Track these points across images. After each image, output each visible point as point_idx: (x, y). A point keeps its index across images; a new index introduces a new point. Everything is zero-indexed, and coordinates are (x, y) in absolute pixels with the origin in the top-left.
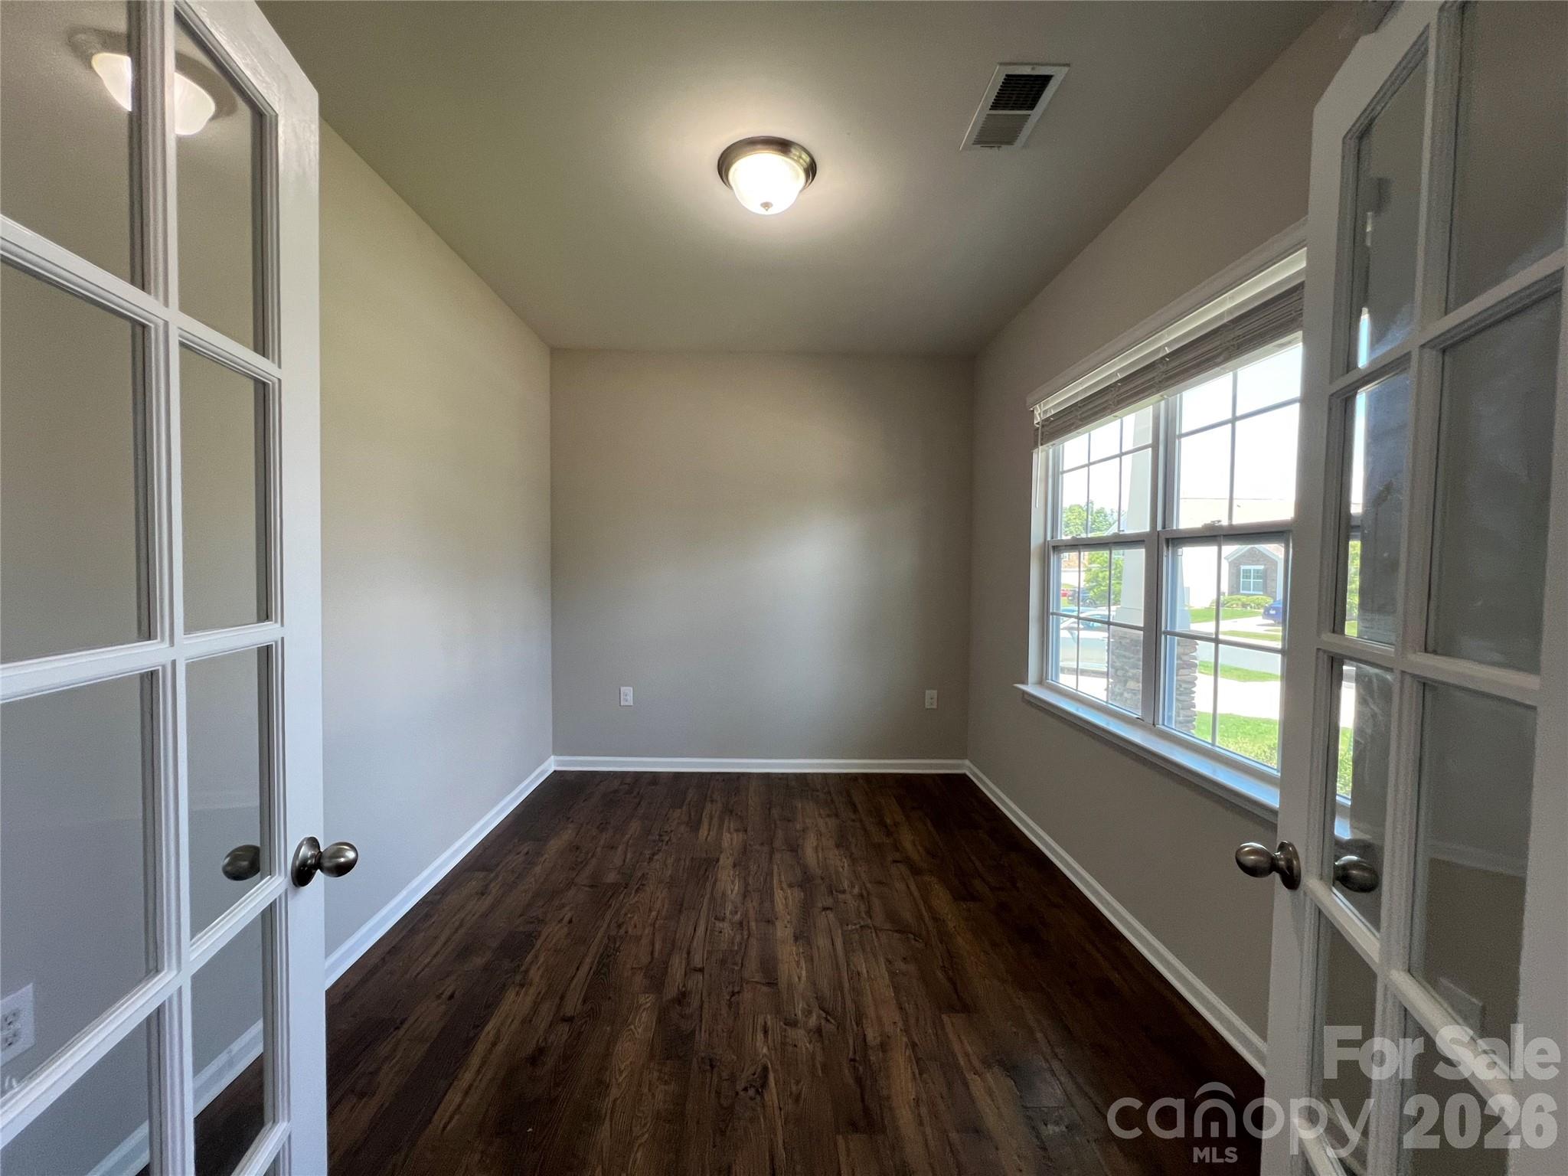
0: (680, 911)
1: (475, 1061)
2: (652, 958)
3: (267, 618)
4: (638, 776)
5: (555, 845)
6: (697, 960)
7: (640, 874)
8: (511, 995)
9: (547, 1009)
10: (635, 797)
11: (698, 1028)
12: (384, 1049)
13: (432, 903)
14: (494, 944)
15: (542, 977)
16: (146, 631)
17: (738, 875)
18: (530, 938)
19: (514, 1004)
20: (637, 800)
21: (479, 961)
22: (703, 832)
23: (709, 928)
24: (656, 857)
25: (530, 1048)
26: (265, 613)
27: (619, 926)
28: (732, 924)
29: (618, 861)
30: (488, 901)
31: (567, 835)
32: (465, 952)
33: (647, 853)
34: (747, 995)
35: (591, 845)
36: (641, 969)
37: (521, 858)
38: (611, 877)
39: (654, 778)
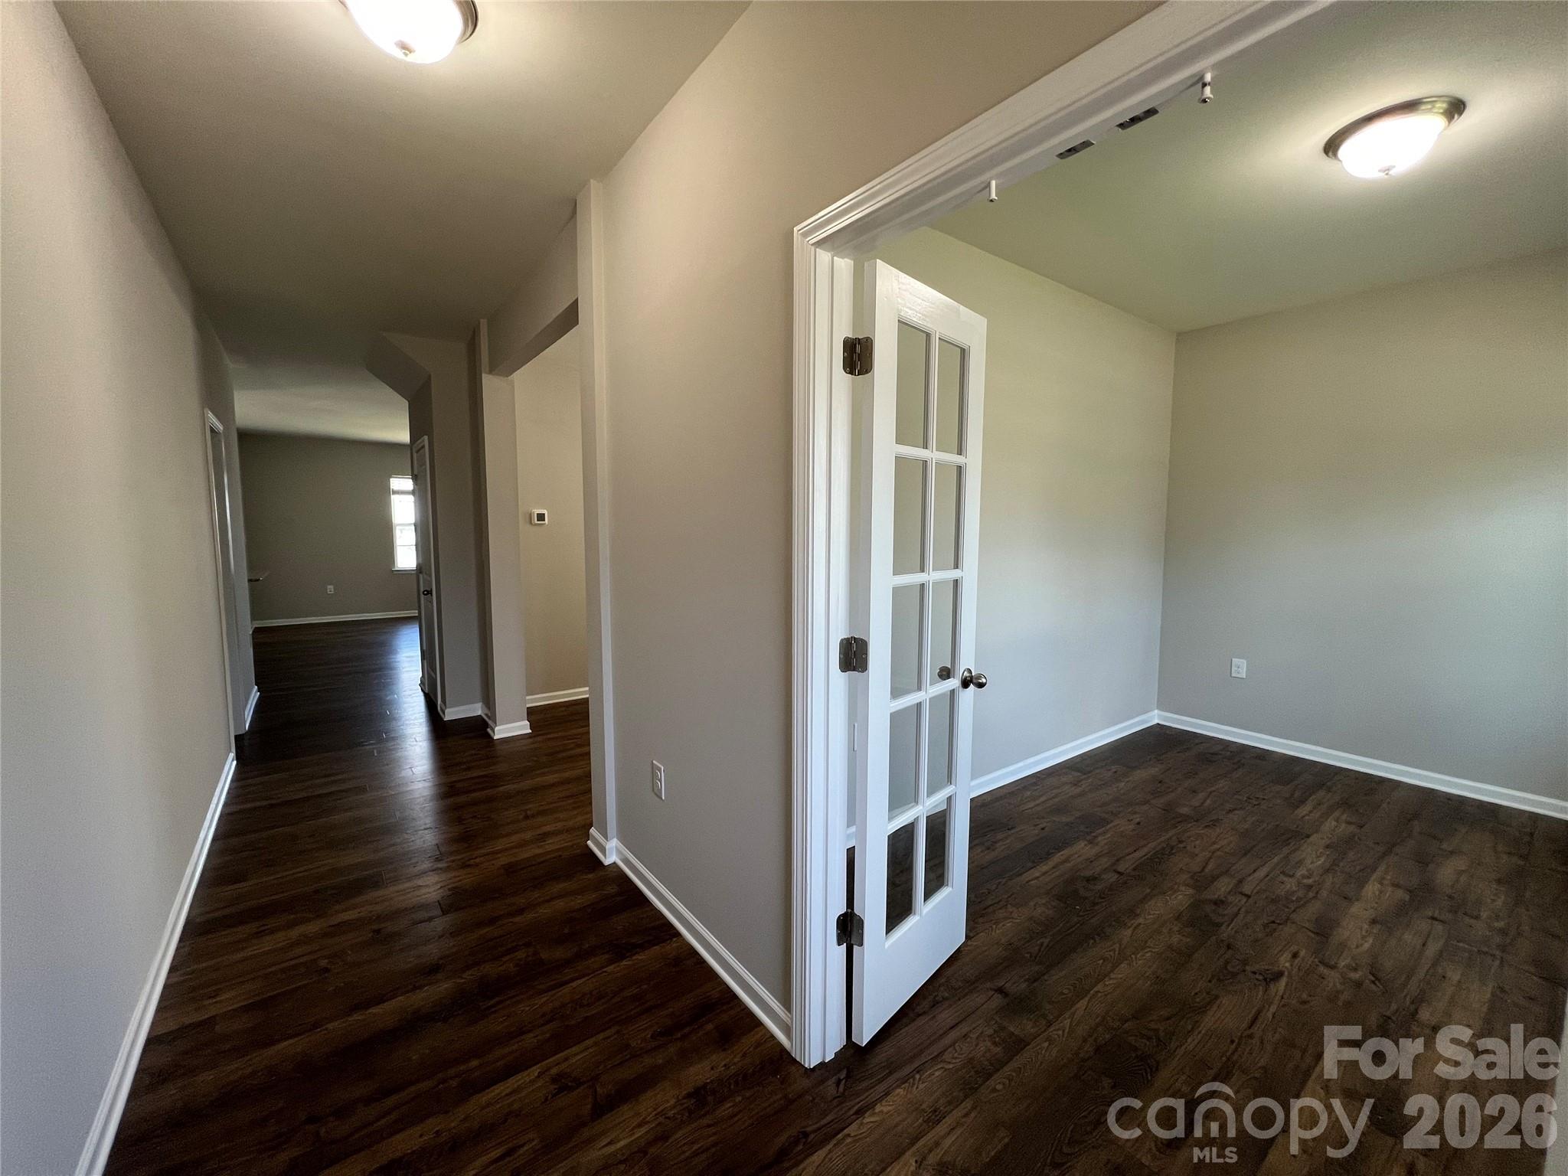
0: (1245, 854)
1: (1051, 863)
2: (1203, 870)
3: (957, 568)
4: (1244, 748)
5: (1141, 774)
6: (1247, 888)
7: (1215, 818)
8: (1082, 844)
9: (1105, 862)
10: (1234, 764)
11: (1226, 924)
12: (1000, 836)
13: (1039, 777)
14: (1078, 814)
15: (1106, 844)
16: (922, 570)
17: (1328, 855)
18: (1104, 822)
19: (1081, 850)
20: (1235, 767)
21: (1065, 819)
22: (1303, 811)
23: (1271, 875)
24: (1236, 812)
25: (1088, 873)
26: (956, 567)
27: (1181, 842)
28: (1299, 883)
29: (1196, 802)
30: (1078, 790)
31: (1154, 770)
32: (1058, 810)
33: (1228, 806)
34: (1288, 929)
35: (1174, 784)
36: (1189, 872)
37: (1110, 773)
38: (1184, 810)
39: (1263, 755)
